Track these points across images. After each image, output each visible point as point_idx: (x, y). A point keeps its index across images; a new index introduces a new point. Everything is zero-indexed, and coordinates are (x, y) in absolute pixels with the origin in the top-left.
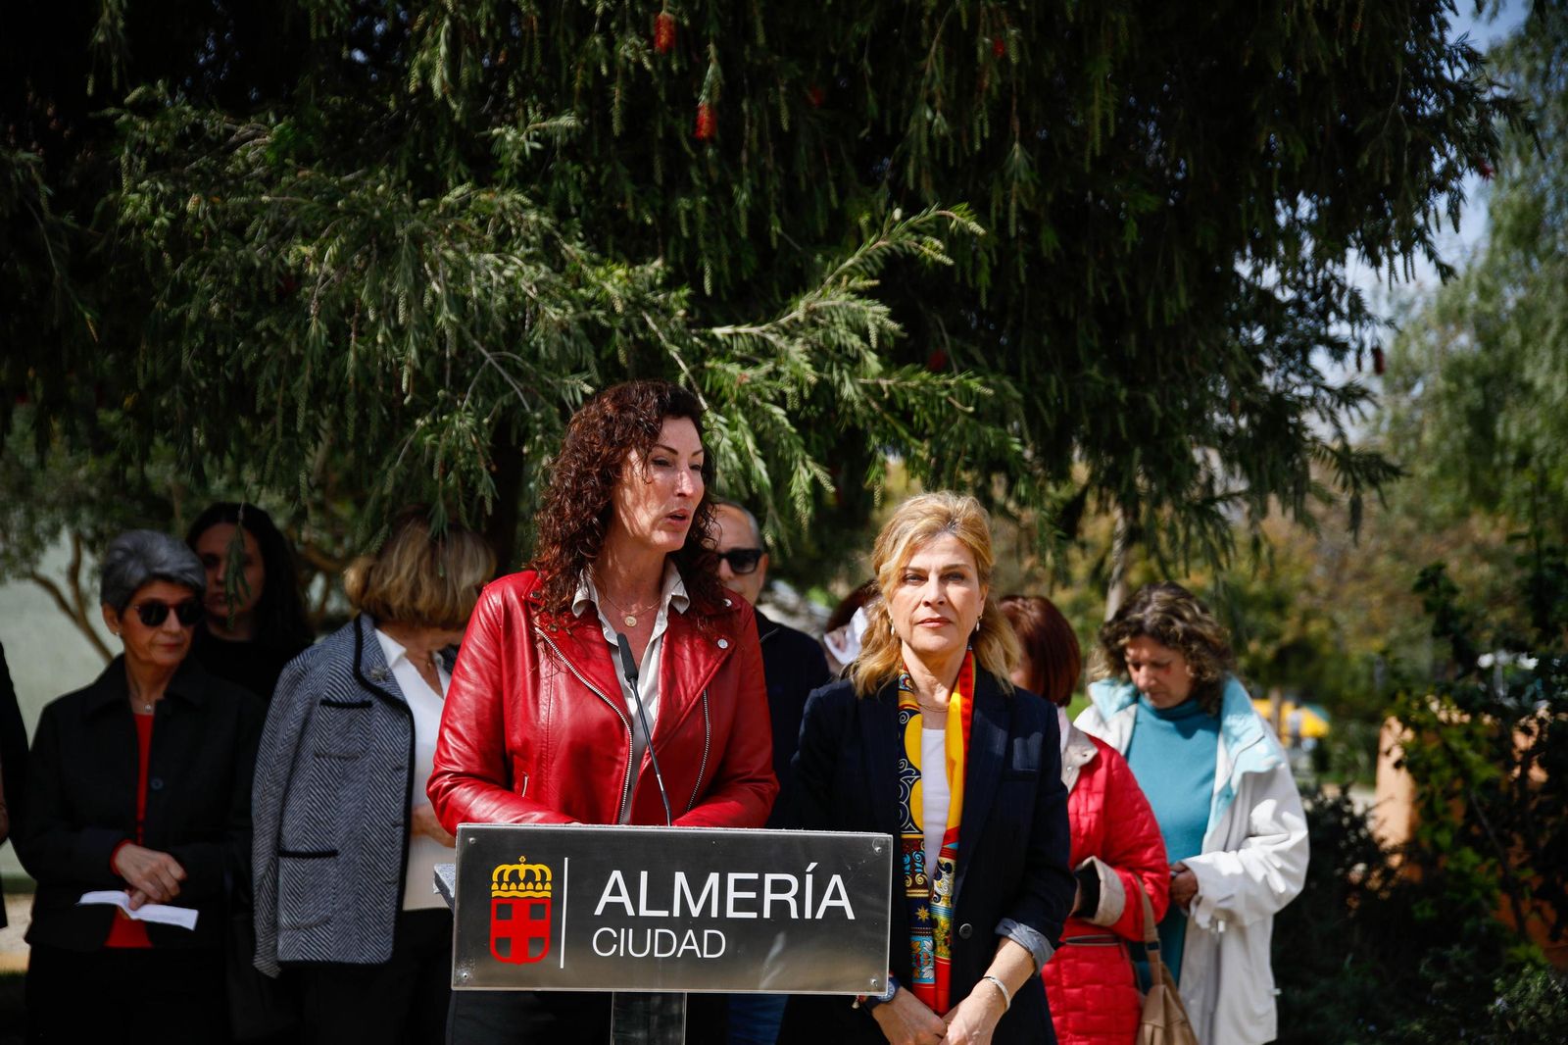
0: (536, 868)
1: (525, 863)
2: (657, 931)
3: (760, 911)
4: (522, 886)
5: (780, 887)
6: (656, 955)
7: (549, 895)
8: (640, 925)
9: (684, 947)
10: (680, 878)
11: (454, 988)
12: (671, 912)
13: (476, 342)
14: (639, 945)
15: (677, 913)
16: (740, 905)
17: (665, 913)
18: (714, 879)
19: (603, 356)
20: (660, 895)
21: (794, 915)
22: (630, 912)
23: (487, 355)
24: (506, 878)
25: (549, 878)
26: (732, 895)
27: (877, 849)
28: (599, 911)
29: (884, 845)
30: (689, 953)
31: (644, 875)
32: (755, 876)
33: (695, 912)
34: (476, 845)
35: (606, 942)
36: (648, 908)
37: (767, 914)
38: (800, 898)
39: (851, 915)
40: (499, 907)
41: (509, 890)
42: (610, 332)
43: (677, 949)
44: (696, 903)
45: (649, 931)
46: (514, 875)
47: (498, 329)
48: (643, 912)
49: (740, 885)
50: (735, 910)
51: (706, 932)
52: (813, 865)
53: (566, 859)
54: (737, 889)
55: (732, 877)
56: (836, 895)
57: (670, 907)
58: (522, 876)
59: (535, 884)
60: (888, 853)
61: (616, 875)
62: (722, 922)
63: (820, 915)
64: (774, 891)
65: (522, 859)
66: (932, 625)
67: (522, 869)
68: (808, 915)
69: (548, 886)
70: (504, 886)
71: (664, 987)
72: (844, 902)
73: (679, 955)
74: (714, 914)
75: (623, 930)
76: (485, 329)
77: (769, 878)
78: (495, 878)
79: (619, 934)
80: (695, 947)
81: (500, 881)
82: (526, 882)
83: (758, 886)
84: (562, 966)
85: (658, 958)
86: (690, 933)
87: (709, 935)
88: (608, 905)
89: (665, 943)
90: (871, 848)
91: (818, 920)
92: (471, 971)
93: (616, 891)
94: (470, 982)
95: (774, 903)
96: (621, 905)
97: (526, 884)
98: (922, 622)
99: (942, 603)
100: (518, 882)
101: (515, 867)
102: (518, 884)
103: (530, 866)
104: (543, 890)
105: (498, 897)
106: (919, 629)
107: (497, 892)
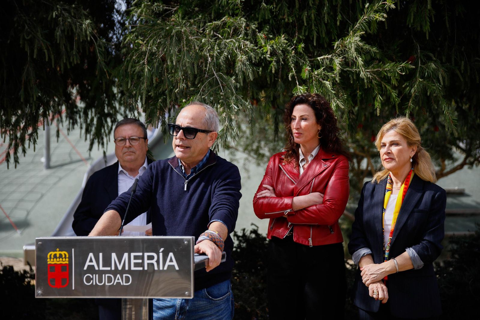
0: (63, 253)
1: (59, 251)
2: (107, 275)
3: (144, 267)
4: (58, 260)
5: (151, 258)
6: (107, 284)
7: (67, 262)
8: (101, 273)
9: (116, 281)
10: (114, 255)
11: (36, 297)
12: (111, 268)
14: (101, 281)
15: (113, 268)
16: (136, 265)
17: (109, 269)
18: (126, 255)
20: (107, 262)
22: (97, 268)
24: (52, 257)
25: (67, 256)
26: (133, 261)
27: (186, 242)
28: (85, 268)
29: (188, 241)
30: (118, 283)
31: (101, 255)
32: (141, 254)
33: (120, 268)
34: (41, 245)
35: (89, 279)
36: (103, 266)
37: (146, 268)
38: (158, 262)
39: (177, 268)
40: (50, 267)
41: (53, 261)
43: (114, 282)
44: (120, 263)
45: (104, 275)
46: (55, 255)
48: (101, 268)
49: (136, 258)
50: (134, 267)
51: (124, 275)
52: (162, 249)
53: (73, 250)
54: (134, 259)
55: (133, 254)
56: (171, 261)
58: (58, 256)
59: (63, 258)
60: (190, 244)
61: (91, 255)
62: (130, 271)
63: (165, 268)
64: (148, 259)
65: (58, 249)
66: (388, 160)
67: (58, 253)
68: (161, 268)
69: (67, 259)
70: (52, 260)
72: (175, 263)
73: (115, 284)
74: (127, 268)
75: (94, 275)
77: (146, 254)
78: (48, 257)
79: (93, 276)
80: (120, 281)
81: (50, 258)
82: (59, 258)
83: (142, 258)
84: (73, 288)
85: (107, 285)
86: (118, 276)
87: (126, 277)
88: (89, 266)
89: (110, 280)
90: (184, 243)
91: (165, 270)
92: (42, 291)
93: (91, 261)
94: (42, 295)
95: (148, 264)
96: (93, 266)
97: (59, 259)
98: (385, 160)
99: (389, 153)
100: (57, 258)
101: (55, 253)
102: (57, 259)
103: (60, 252)
104: (65, 261)
105: (50, 264)
106: (385, 162)
107: (49, 262)
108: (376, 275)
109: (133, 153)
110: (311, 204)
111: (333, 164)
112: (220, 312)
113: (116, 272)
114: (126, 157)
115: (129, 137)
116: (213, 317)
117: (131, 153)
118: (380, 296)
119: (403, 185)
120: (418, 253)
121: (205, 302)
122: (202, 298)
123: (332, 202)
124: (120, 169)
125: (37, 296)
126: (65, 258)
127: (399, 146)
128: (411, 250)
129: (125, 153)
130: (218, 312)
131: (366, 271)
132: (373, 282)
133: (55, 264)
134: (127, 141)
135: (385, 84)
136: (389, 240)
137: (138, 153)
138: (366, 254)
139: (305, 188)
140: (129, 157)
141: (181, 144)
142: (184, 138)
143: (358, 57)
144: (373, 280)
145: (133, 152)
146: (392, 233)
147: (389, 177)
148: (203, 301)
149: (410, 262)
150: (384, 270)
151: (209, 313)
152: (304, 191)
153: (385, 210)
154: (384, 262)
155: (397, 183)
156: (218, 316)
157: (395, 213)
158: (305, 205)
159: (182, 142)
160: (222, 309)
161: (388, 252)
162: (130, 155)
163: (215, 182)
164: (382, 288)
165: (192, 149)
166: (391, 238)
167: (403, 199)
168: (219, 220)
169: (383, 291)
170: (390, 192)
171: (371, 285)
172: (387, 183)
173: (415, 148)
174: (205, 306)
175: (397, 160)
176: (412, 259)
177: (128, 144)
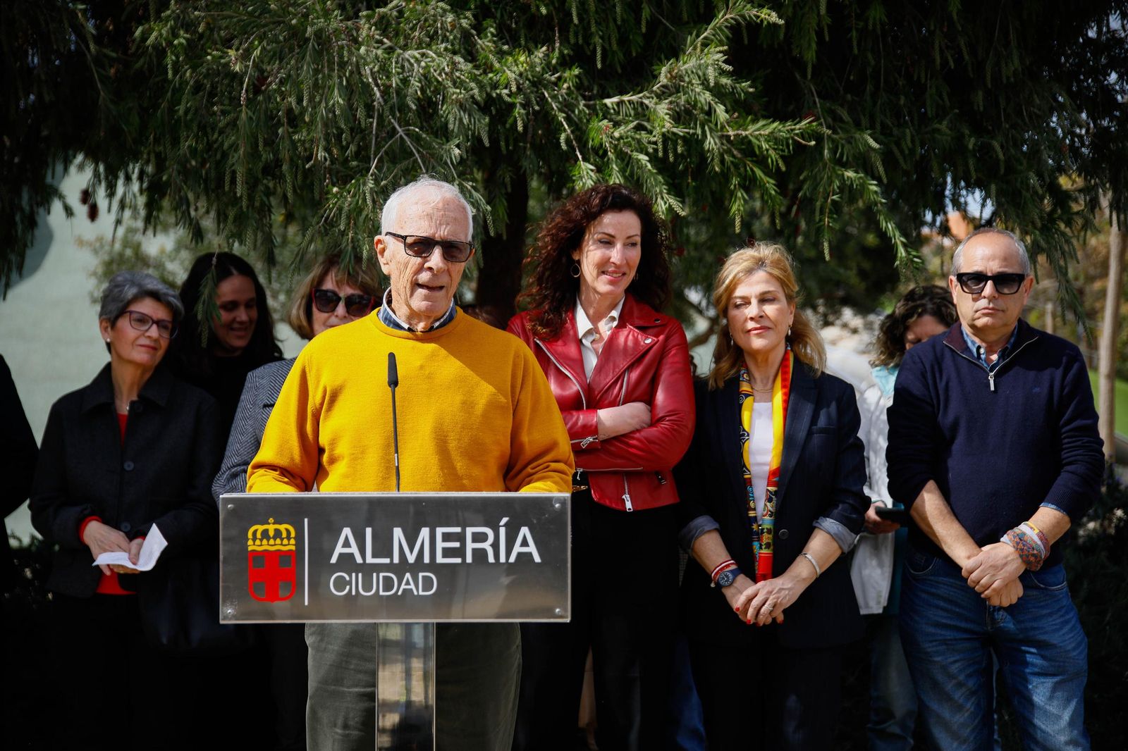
0: (282, 527)
1: (274, 524)
2: (381, 575)
3: (463, 556)
4: (272, 542)
5: (479, 538)
6: (381, 593)
7: (293, 548)
8: (367, 570)
9: (403, 586)
10: (398, 533)
11: (222, 622)
12: (392, 560)
14: (368, 587)
15: (396, 560)
16: (447, 553)
17: (387, 561)
18: (425, 533)
20: (383, 547)
21: (491, 559)
22: (359, 560)
24: (259, 535)
25: (293, 534)
26: (440, 545)
27: (557, 505)
28: (334, 560)
29: (563, 502)
30: (408, 592)
31: (369, 531)
32: (458, 530)
33: (411, 559)
34: (233, 510)
35: (340, 584)
36: (374, 556)
37: (469, 559)
38: (495, 546)
39: (537, 559)
40: (254, 558)
41: (261, 545)
43: (398, 589)
44: (411, 551)
45: (375, 575)
46: (265, 534)
48: (369, 560)
49: (447, 537)
50: (444, 556)
51: (421, 575)
52: (505, 520)
53: (306, 520)
54: (444, 541)
55: (440, 531)
56: (525, 543)
57: (390, 555)
58: (271, 533)
59: (282, 540)
61: (347, 531)
62: (433, 566)
63: (512, 559)
64: (474, 540)
65: (271, 520)
66: (757, 331)
67: (271, 528)
68: (503, 559)
69: (293, 541)
70: (258, 542)
71: (388, 618)
72: (532, 548)
73: (400, 593)
74: (427, 560)
75: (354, 575)
77: (470, 531)
78: (250, 535)
79: (351, 577)
80: (412, 586)
81: (254, 538)
82: (275, 538)
83: (461, 538)
84: (306, 603)
85: (382, 596)
86: (408, 575)
87: (423, 577)
88: (341, 555)
89: (388, 584)
90: (553, 506)
91: (511, 563)
92: (235, 609)
93: (347, 544)
94: (235, 617)
95: (474, 550)
96: (352, 555)
97: (275, 540)
98: (750, 331)
99: (761, 316)
100: (268, 538)
101: (265, 527)
102: (268, 540)
103: (277, 526)
104: (289, 544)
105: (254, 552)
107: (251, 547)
111: (661, 337)
125: (223, 619)
126: (289, 538)
127: (778, 304)
133: (266, 552)
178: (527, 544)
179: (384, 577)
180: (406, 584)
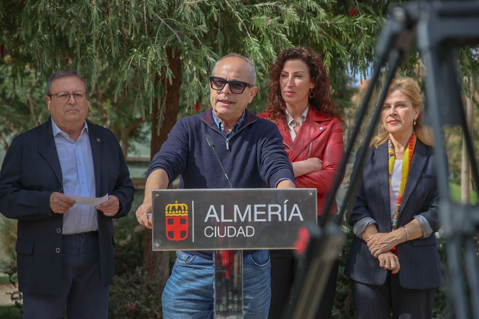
0: (182, 205)
1: (178, 203)
2: (228, 227)
3: (267, 219)
4: (177, 212)
5: (275, 209)
6: (229, 236)
7: (187, 215)
8: (222, 225)
9: (239, 233)
10: (236, 207)
11: (153, 250)
12: (233, 220)
13: (157, 15)
15: (235, 220)
17: (231, 221)
18: (249, 207)
19: (208, 18)
20: (229, 214)
21: (280, 220)
22: (218, 220)
23: (162, 20)
24: (171, 209)
25: (187, 208)
26: (256, 213)
27: (311, 194)
28: (206, 220)
29: (314, 193)
30: (241, 235)
31: (222, 206)
32: (265, 206)
33: (243, 220)
34: (159, 197)
35: (209, 232)
36: (225, 219)
37: (270, 220)
38: (282, 213)
39: (302, 219)
40: (169, 220)
41: (172, 214)
42: (210, 7)
43: (237, 234)
44: (243, 216)
45: (225, 227)
46: (174, 208)
47: (165, 9)
48: (223, 220)
49: (259, 209)
50: (258, 218)
51: (247, 227)
52: (286, 201)
53: (193, 202)
54: (258, 211)
55: (256, 206)
56: (296, 212)
57: (232, 218)
58: (177, 208)
59: (182, 211)
60: (315, 195)
61: (212, 207)
62: (253, 223)
63: (290, 219)
64: (272, 211)
65: (176, 202)
66: (393, 122)
67: (176, 205)
68: (285, 220)
69: (187, 212)
70: (170, 212)
71: (232, 247)
72: (299, 214)
74: (250, 220)
75: (215, 227)
76: (159, 9)
77: (270, 206)
78: (166, 209)
79: (214, 229)
80: (243, 233)
81: (169, 211)
82: (178, 210)
83: (266, 209)
84: (193, 241)
85: (229, 237)
86: (241, 227)
87: (249, 228)
88: (209, 218)
89: (232, 232)
90: (309, 194)
91: (290, 221)
92: (159, 244)
93: (212, 213)
94: (159, 248)
95: (272, 215)
96: (214, 218)
97: (178, 211)
98: (389, 122)
99: (395, 115)
101: (174, 205)
102: (175, 211)
103: (179, 205)
104: (185, 213)
105: (168, 216)
106: (389, 124)
107: (167, 214)
108: (387, 245)
109: (77, 112)
110: (311, 170)
111: (329, 127)
112: (264, 280)
113: (238, 224)
114: (69, 117)
115: (73, 92)
116: (258, 284)
117: (75, 111)
118: (393, 265)
119: (408, 150)
120: (428, 220)
121: (251, 269)
122: (248, 264)
123: (335, 168)
124: (56, 130)
126: (185, 210)
127: (405, 108)
128: (421, 218)
129: (68, 111)
130: (262, 279)
131: (375, 241)
132: (383, 252)
133: (174, 217)
134: (72, 96)
135: (333, 40)
136: (397, 208)
137: (82, 111)
138: (370, 223)
139: (302, 153)
140: (73, 116)
141: (226, 98)
142: (230, 92)
143: (319, 8)
144: (383, 250)
145: (77, 110)
146: (401, 200)
147: (389, 141)
148: (249, 267)
149: (420, 230)
150: (394, 239)
151: (255, 280)
152: (301, 156)
153: (391, 176)
154: (391, 231)
155: (399, 147)
156: (262, 284)
157: (403, 179)
158: (305, 172)
159: (228, 97)
160: (266, 276)
161: (396, 220)
162: (74, 114)
163: (261, 140)
164: (394, 257)
165: (237, 105)
166: (400, 205)
167: (410, 165)
168: (288, 179)
169: (395, 260)
170: (393, 157)
171: (381, 255)
172: (388, 147)
173: (418, 111)
174: (251, 273)
175: (403, 122)
176: (422, 226)
177: (72, 100)
178: (297, 213)
179: (229, 228)
180: (240, 232)
